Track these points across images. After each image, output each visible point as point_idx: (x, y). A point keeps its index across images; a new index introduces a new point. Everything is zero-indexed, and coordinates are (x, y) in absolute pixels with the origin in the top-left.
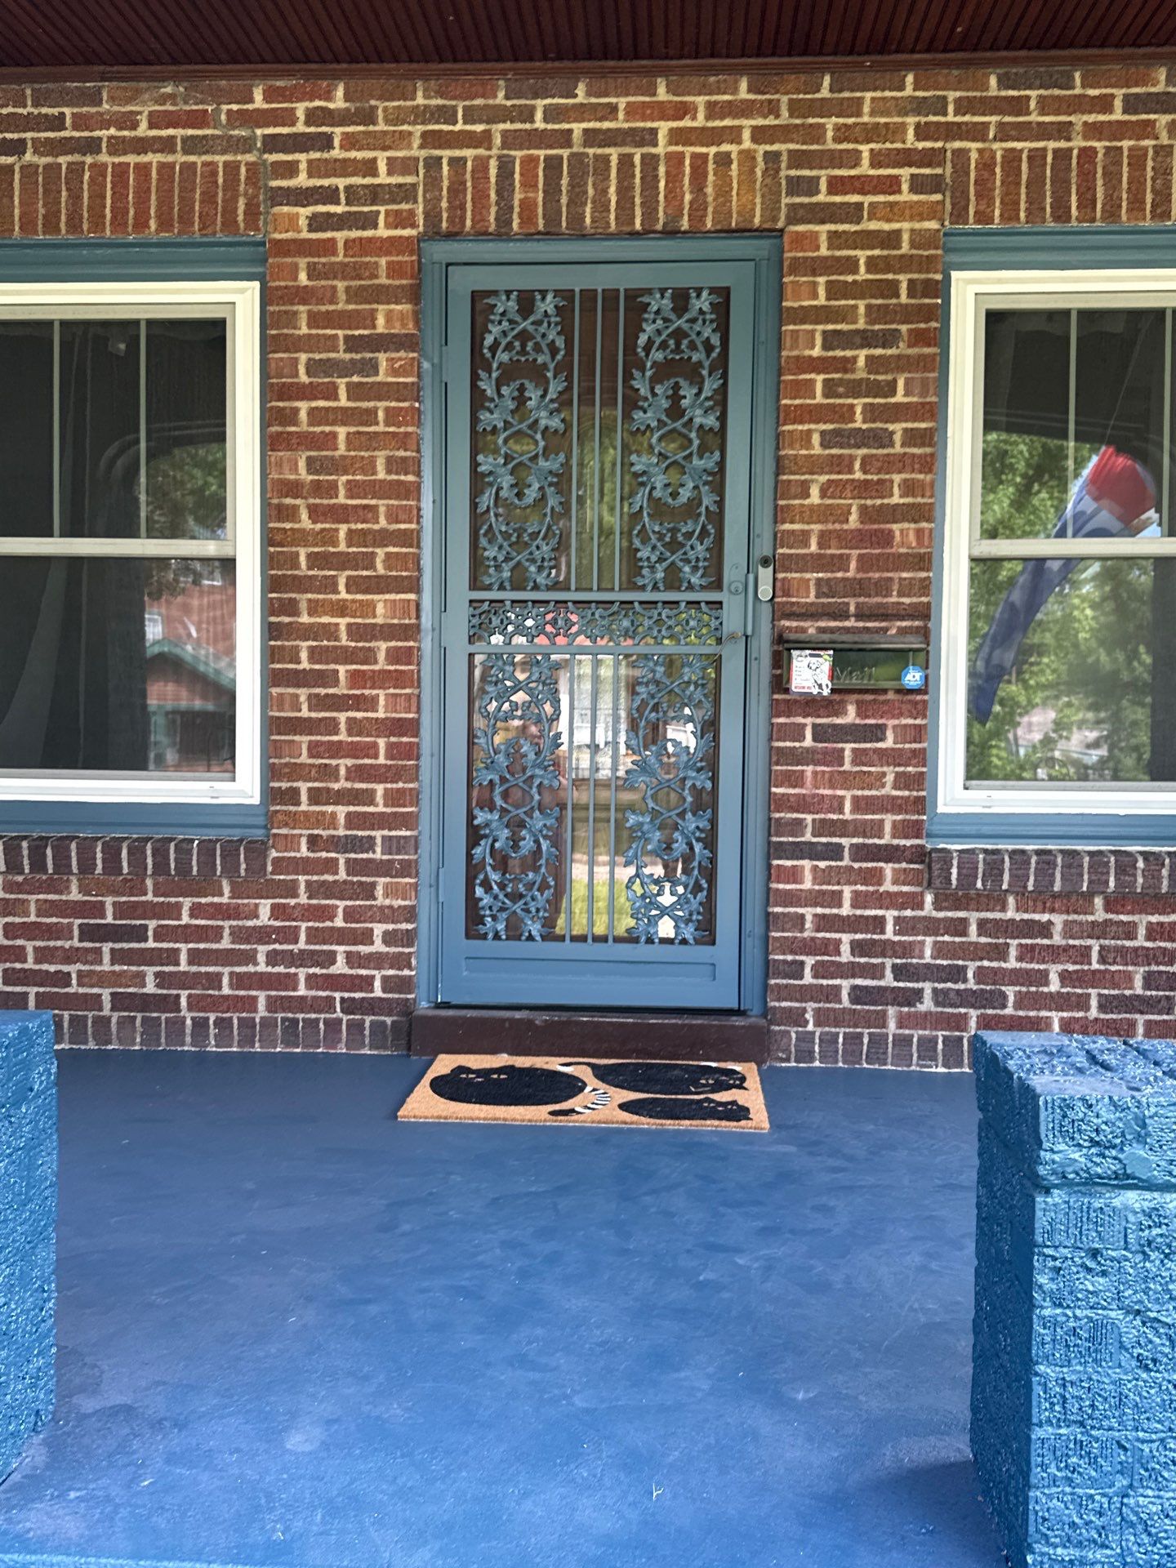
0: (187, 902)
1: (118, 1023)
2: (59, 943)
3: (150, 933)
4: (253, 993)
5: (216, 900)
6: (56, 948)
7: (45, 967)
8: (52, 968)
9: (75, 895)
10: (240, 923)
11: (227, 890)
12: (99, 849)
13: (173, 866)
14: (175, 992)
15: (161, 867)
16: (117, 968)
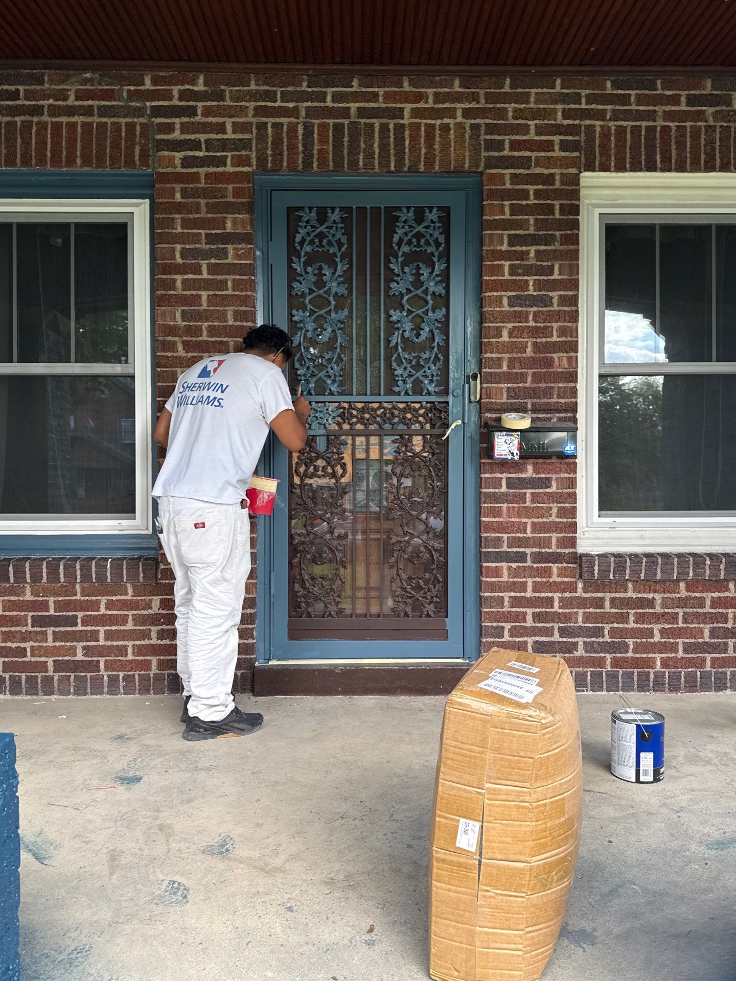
0: (104, 600)
1: (58, 680)
2: (18, 629)
3: (79, 621)
4: (149, 658)
5: (123, 597)
6: (16, 632)
7: (9, 644)
8: (14, 645)
9: (28, 597)
10: (139, 612)
11: (130, 590)
12: (44, 566)
13: (94, 576)
14: (96, 659)
15: (86, 577)
16: (57, 644)
